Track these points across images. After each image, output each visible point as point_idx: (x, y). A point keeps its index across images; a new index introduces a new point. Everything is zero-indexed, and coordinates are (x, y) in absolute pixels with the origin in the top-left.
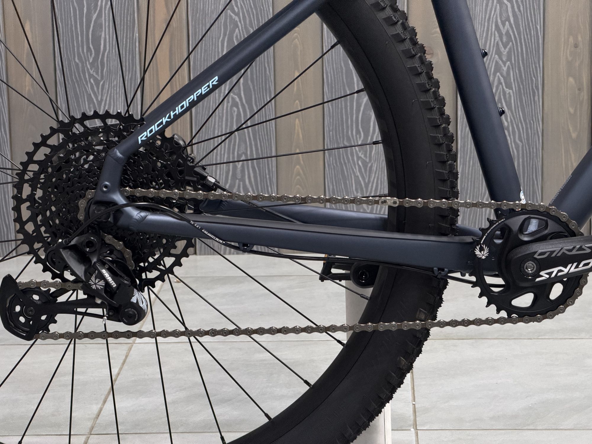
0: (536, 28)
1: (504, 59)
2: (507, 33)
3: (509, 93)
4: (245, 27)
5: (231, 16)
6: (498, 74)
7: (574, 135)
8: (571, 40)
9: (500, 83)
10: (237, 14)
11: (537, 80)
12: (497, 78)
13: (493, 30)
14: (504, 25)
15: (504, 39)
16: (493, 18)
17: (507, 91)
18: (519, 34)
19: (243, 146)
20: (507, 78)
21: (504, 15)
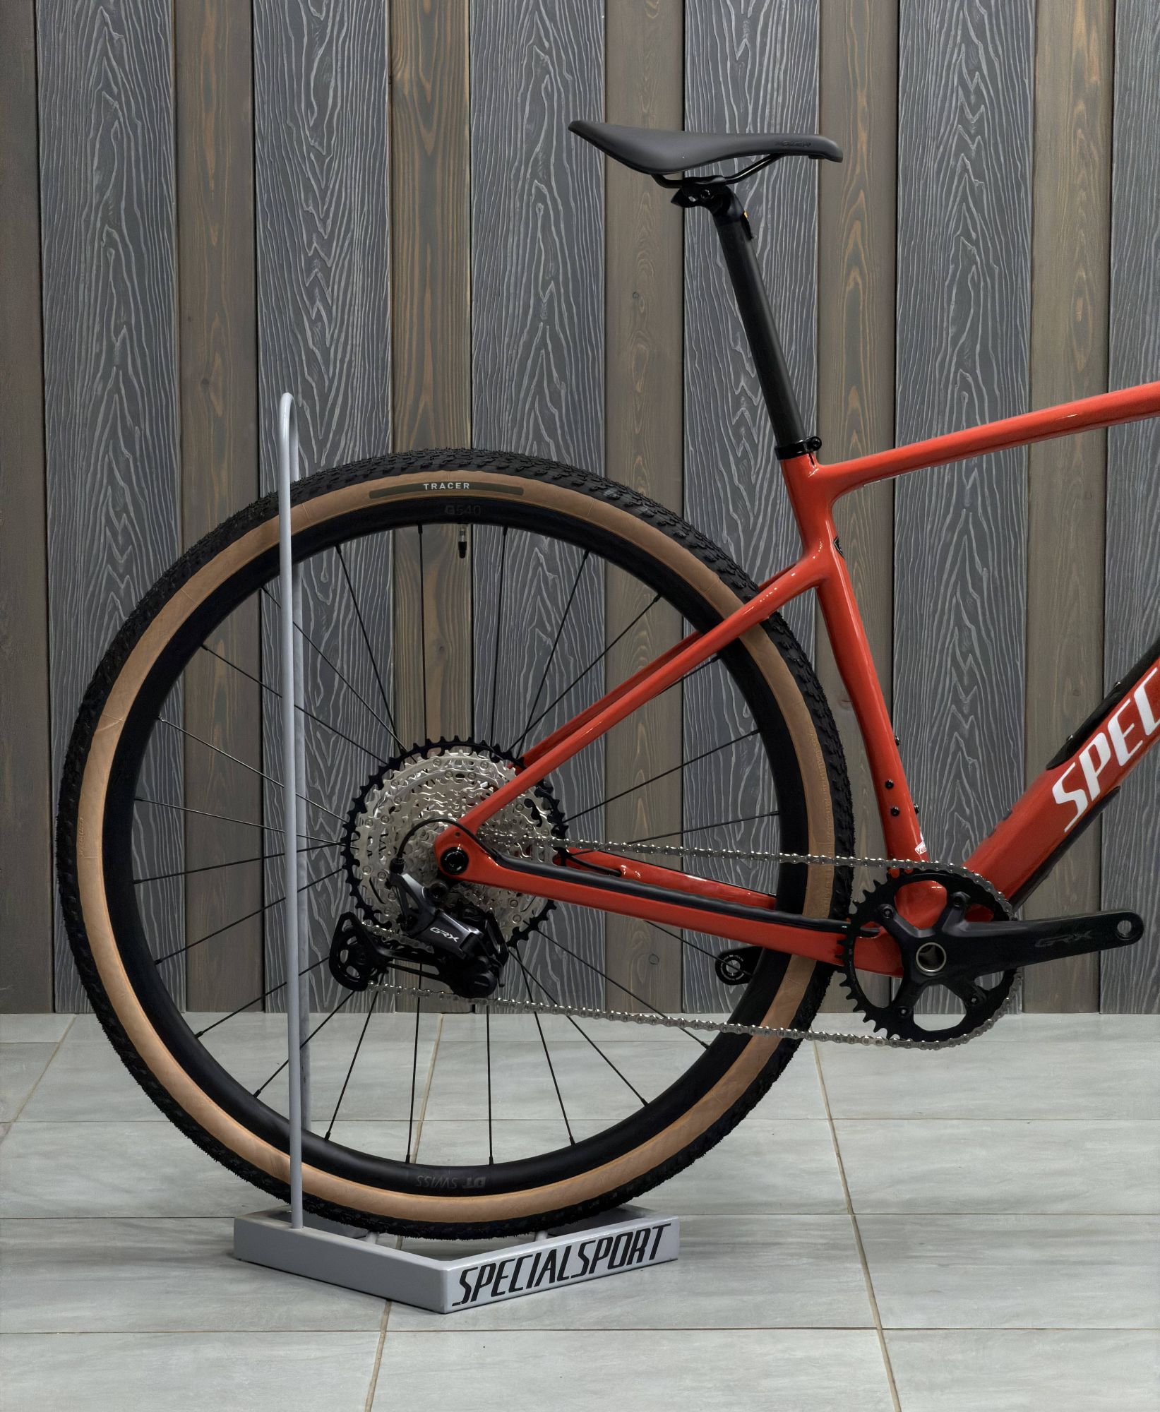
0: (1016, 665)
1: (966, 711)
2: (971, 669)
3: (973, 764)
4: (562, 654)
5: (540, 638)
6: (956, 734)
8: (1068, 686)
9: (958, 748)
10: (550, 635)
11: (1015, 742)
12: (954, 740)
13: (949, 666)
14: (965, 658)
15: (966, 681)
16: (948, 648)
17: (971, 760)
18: (989, 673)
20: (969, 741)
21: (966, 643)
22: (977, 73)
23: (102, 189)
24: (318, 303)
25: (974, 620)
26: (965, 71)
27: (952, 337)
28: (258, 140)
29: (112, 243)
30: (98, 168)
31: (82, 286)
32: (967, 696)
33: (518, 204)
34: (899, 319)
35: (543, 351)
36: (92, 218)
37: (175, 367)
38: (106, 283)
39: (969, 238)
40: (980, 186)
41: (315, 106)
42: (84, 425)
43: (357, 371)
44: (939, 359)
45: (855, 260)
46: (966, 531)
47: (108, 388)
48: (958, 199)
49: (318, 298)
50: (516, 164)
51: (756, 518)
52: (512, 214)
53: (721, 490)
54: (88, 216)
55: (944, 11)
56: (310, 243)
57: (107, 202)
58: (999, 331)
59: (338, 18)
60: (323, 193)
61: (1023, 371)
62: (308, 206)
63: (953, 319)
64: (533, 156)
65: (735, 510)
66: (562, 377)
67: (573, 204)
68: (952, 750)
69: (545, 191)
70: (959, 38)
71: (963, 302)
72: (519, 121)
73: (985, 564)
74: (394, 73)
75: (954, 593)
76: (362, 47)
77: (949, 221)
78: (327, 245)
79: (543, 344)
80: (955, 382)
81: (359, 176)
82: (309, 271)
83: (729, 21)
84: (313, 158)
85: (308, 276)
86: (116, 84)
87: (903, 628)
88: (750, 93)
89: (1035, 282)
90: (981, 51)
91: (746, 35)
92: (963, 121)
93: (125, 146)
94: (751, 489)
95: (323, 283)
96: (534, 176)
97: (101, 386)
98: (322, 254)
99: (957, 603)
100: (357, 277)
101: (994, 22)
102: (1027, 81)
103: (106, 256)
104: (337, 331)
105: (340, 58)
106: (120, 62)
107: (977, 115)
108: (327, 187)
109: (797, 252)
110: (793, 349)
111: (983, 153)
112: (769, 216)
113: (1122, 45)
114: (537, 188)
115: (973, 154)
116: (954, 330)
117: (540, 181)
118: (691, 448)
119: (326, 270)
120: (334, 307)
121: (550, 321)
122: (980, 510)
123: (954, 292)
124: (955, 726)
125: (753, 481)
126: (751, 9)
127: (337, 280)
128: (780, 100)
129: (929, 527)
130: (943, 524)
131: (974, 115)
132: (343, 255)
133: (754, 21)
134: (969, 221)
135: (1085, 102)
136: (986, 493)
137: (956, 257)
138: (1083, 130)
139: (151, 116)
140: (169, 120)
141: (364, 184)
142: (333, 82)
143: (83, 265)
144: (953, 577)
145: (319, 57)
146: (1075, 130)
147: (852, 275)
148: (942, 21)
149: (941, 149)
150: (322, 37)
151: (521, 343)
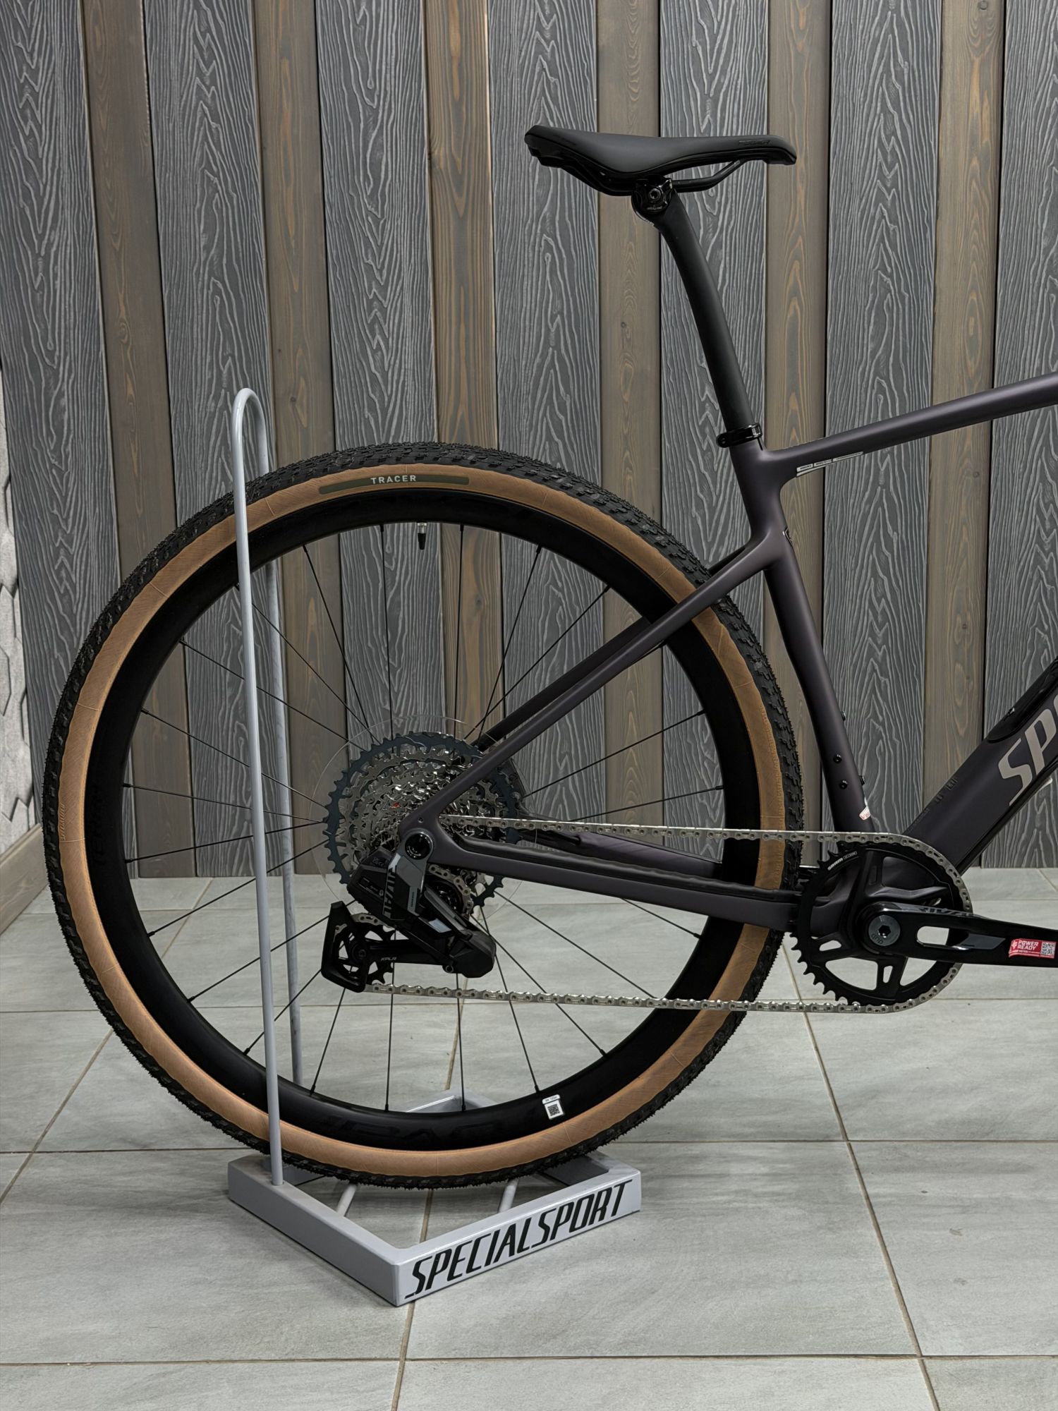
0: (918, 606)
1: (879, 642)
2: (884, 609)
3: (885, 682)
4: (571, 603)
5: (554, 592)
6: (872, 659)
8: (959, 619)
9: (874, 670)
10: (562, 590)
11: (918, 665)
12: (870, 664)
13: (867, 609)
14: (879, 602)
15: (880, 619)
16: (866, 595)
17: (883, 679)
18: (897, 613)
19: (566, 745)
20: (882, 664)
21: (880, 590)
22: (893, 138)
23: (208, 248)
24: (378, 337)
25: (887, 573)
26: (883, 136)
27: (871, 352)
28: (327, 207)
29: (217, 292)
30: (203, 232)
31: (195, 326)
32: (880, 630)
33: (531, 255)
34: (829, 338)
35: (552, 371)
36: (201, 271)
37: (270, 388)
38: (214, 325)
39: (885, 271)
40: (894, 230)
41: (371, 179)
42: (202, 436)
43: (409, 389)
44: (861, 369)
45: (795, 293)
46: (880, 503)
47: (219, 406)
48: (877, 240)
49: (377, 332)
50: (529, 222)
51: (718, 497)
52: (526, 263)
53: (691, 477)
54: (198, 269)
55: (867, 87)
56: (370, 289)
57: (212, 258)
58: (908, 346)
59: (387, 107)
60: (380, 248)
61: (926, 374)
62: (368, 259)
63: (872, 336)
64: (542, 215)
65: (702, 491)
66: (567, 391)
67: (574, 252)
68: (868, 671)
69: (552, 243)
70: (879, 109)
71: (880, 324)
72: (531, 187)
73: (895, 529)
74: (433, 150)
75: (871, 551)
76: (406, 132)
77: (869, 259)
78: (383, 290)
79: (552, 365)
80: (873, 388)
81: (407, 235)
82: (370, 310)
83: (696, 100)
84: (371, 221)
85: (369, 315)
86: (216, 165)
87: (831, 580)
89: (937, 305)
90: (896, 118)
91: (709, 111)
92: (882, 177)
93: (224, 214)
94: (714, 474)
95: (381, 320)
96: (543, 231)
97: (213, 404)
98: (380, 298)
99: (874, 559)
100: (408, 314)
101: (907, 95)
102: (932, 140)
103: (213, 301)
104: (393, 358)
105: (389, 139)
106: (218, 148)
107: (893, 173)
108: (382, 244)
109: (750, 286)
110: (746, 364)
111: (897, 203)
112: (728, 258)
114: (546, 240)
115: (889, 205)
116: (873, 346)
117: (548, 236)
118: (667, 444)
119: (383, 310)
120: (390, 339)
121: (557, 347)
122: (892, 487)
123: (873, 315)
124: (871, 653)
125: (715, 468)
126: (712, 90)
127: (392, 317)
129: (852, 502)
130: (862, 499)
131: (890, 171)
132: (396, 297)
133: (716, 98)
134: (885, 257)
135: (978, 159)
136: (897, 474)
137: (875, 287)
138: (977, 182)
139: (244, 190)
140: (258, 193)
141: (411, 241)
142: (384, 159)
143: (195, 309)
144: (871, 539)
145: (373, 138)
146: (971, 184)
147: (792, 304)
148: (866, 95)
149: (864, 201)
150: (375, 122)
151: (535, 365)
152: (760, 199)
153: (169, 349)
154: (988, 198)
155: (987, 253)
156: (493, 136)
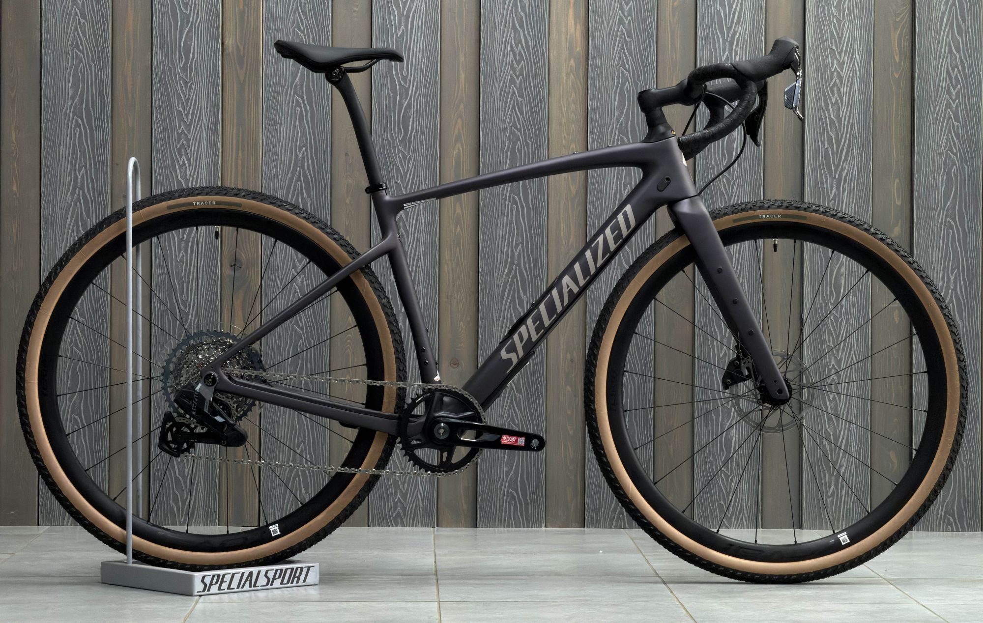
3: (519, 397)
4: (308, 339)
5: (296, 330)
7: (571, 432)
8: (568, 356)
9: (512, 389)
10: (301, 329)
11: (541, 387)
17: (518, 395)
19: (302, 435)
20: (517, 385)
22: (519, 44)
23: (73, 98)
24: (184, 157)
26: (513, 42)
28: (154, 74)
29: (78, 125)
30: (71, 87)
31: (62, 147)
33: (287, 108)
34: (481, 168)
35: (299, 182)
36: (68, 112)
37: (110, 188)
38: (74, 147)
39: (516, 127)
40: (521, 101)
41: (184, 57)
42: (61, 218)
45: (459, 139)
46: (515, 276)
47: (74, 199)
48: (511, 108)
49: (183, 153)
50: (286, 87)
54: (66, 112)
55: (503, 14)
56: (180, 126)
57: (75, 105)
59: (196, 14)
60: (187, 100)
61: (544, 195)
62: (179, 107)
64: (295, 83)
66: (309, 196)
67: (315, 108)
69: (301, 101)
70: (511, 27)
71: (513, 159)
72: (288, 66)
73: (525, 294)
74: (224, 41)
75: (509, 308)
77: (506, 118)
78: (188, 127)
79: (299, 179)
80: (509, 200)
81: (206, 92)
82: (179, 139)
83: (395, 17)
84: (182, 83)
85: (179, 143)
86: (82, 45)
87: (483, 326)
88: (405, 54)
90: (521, 33)
91: (403, 25)
92: (513, 68)
93: (86, 76)
94: (405, 254)
95: (186, 146)
96: (295, 93)
97: (70, 198)
98: (186, 132)
99: (511, 314)
100: (204, 143)
101: (528, 20)
102: (545, 49)
103: (74, 133)
104: (193, 171)
105: (196, 32)
106: (84, 35)
107: (520, 66)
108: (189, 98)
109: (429, 134)
110: (427, 182)
111: (523, 84)
112: (415, 115)
113: (593, 32)
114: (297, 99)
115: (518, 85)
117: (298, 96)
118: (374, 232)
119: (188, 140)
120: (192, 159)
121: (303, 167)
122: (522, 266)
123: (509, 154)
125: (406, 249)
126: (405, 11)
127: (193, 145)
128: (421, 56)
129: (496, 274)
130: (504, 273)
131: (518, 66)
132: (197, 133)
133: (407, 17)
134: (516, 118)
135: (575, 61)
136: (526, 257)
137: (509, 137)
138: (573, 74)
139: (99, 61)
140: (108, 63)
141: (208, 97)
142: (192, 46)
143: (63, 136)
144: (509, 300)
145: (186, 32)
146: (570, 75)
147: (457, 145)
148: (502, 18)
149: (502, 83)
150: (188, 23)
151: (288, 178)
152: (436, 79)
153: (43, 162)
154: (581, 84)
155: (581, 119)
156: (264, 34)
